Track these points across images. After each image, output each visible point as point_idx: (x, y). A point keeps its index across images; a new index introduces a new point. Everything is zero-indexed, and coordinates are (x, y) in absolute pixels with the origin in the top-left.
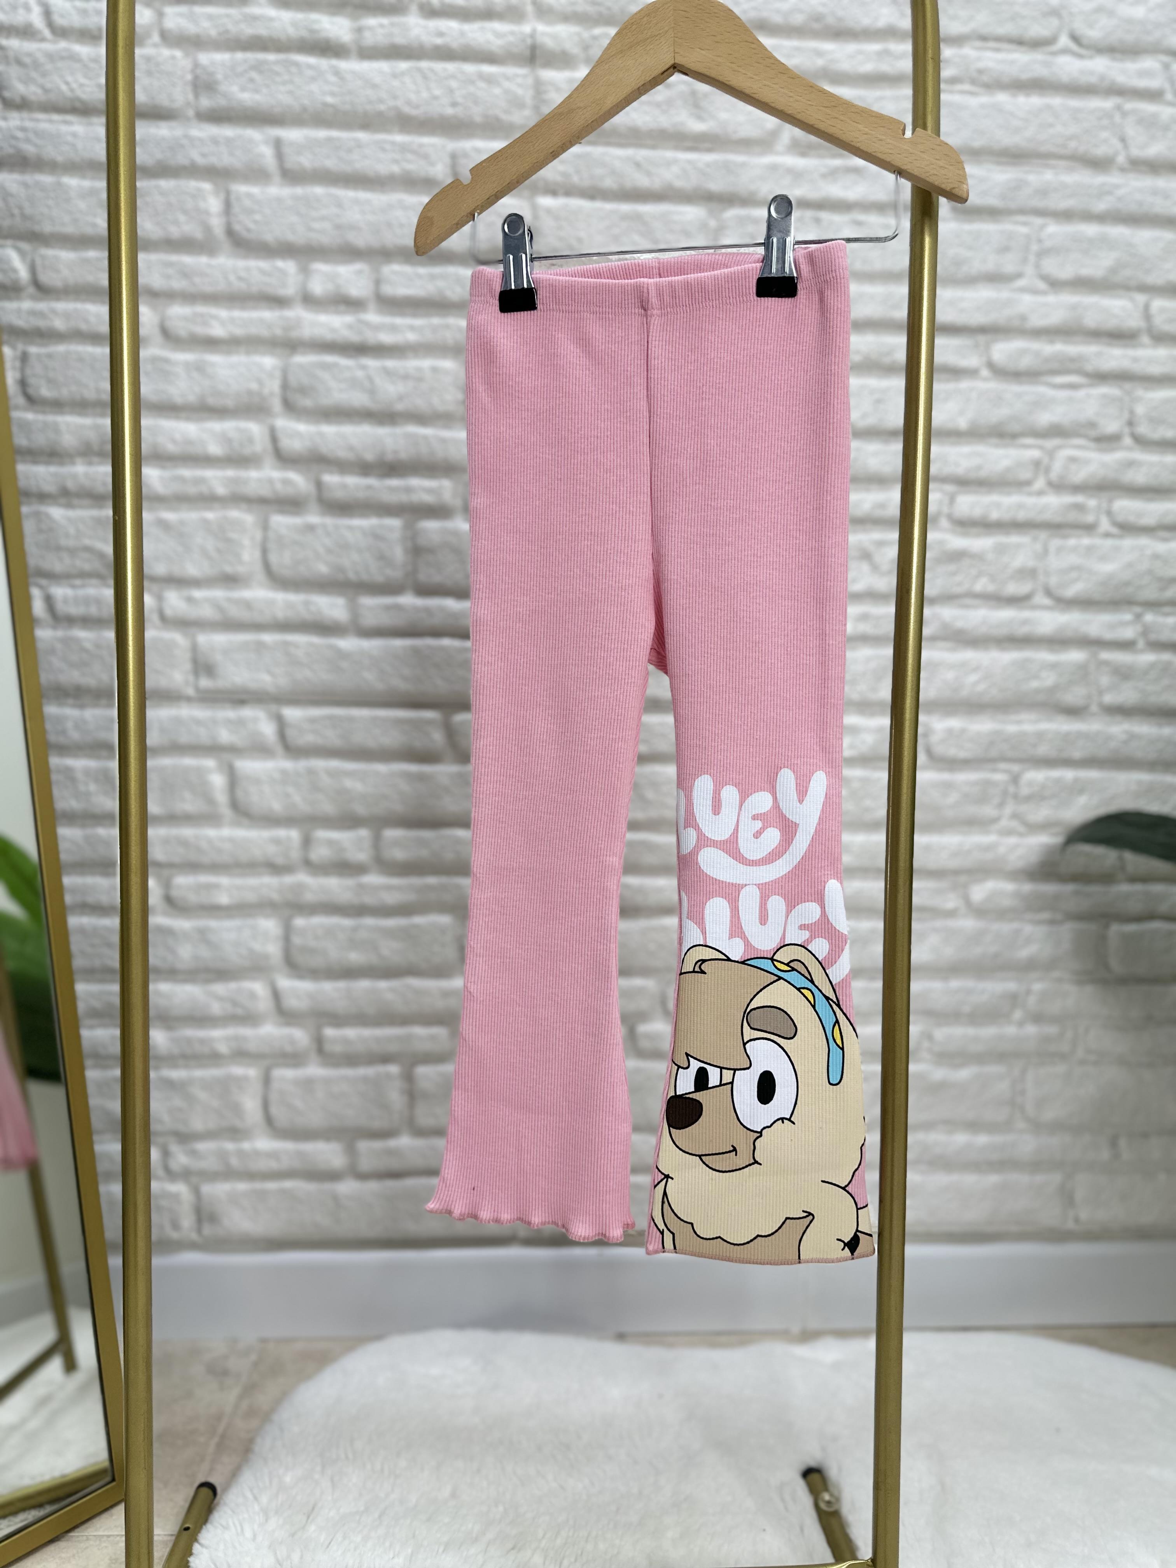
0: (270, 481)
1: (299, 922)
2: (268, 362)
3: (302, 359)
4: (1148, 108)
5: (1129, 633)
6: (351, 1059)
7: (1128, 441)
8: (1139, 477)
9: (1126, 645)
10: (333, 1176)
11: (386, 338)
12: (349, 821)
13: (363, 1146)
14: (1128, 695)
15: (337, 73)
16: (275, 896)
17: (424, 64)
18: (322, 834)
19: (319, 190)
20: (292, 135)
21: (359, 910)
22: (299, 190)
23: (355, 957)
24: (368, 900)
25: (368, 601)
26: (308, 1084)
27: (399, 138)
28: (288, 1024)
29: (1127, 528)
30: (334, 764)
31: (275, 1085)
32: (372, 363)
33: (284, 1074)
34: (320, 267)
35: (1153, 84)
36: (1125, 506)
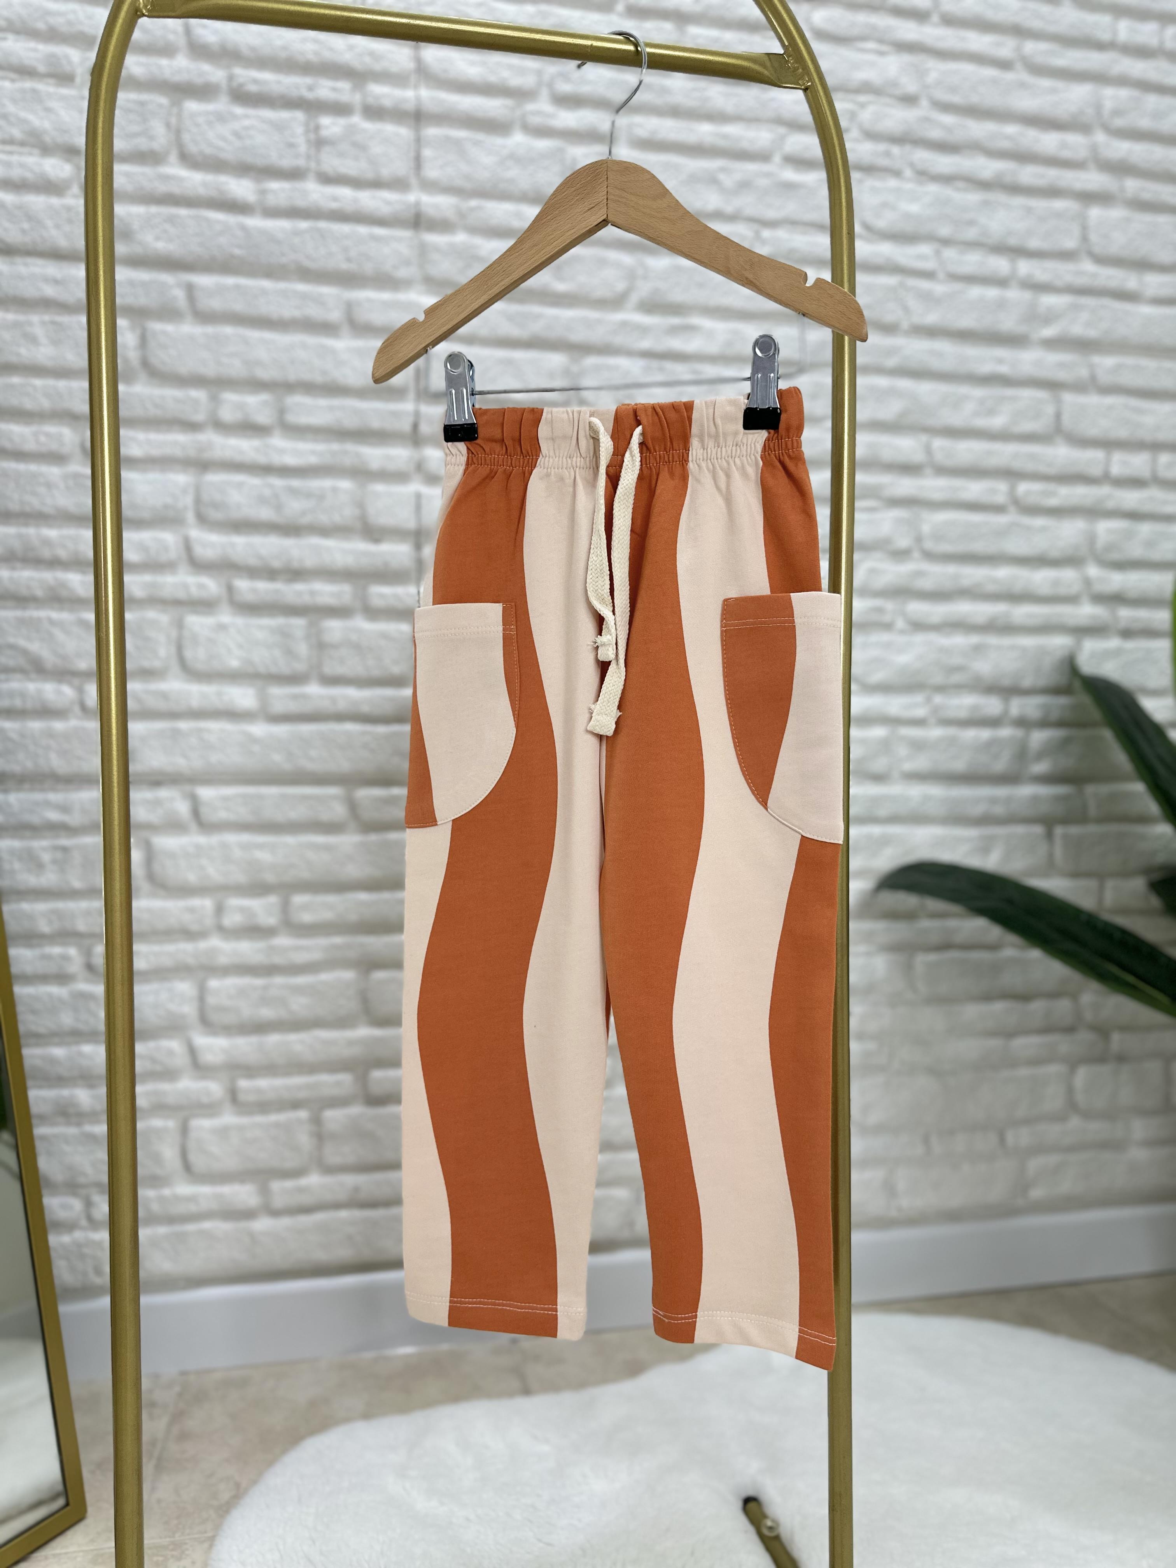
0: (186, 586)
1: (214, 983)
2: (181, 479)
3: (213, 478)
4: (924, 285)
5: (920, 712)
6: (263, 1106)
7: (916, 554)
8: (926, 584)
9: (919, 722)
10: (248, 1214)
11: (290, 460)
12: (258, 888)
13: (277, 1186)
14: (921, 763)
15: (243, 228)
16: (190, 961)
17: (323, 224)
18: (234, 902)
19: (228, 330)
20: (204, 281)
21: (270, 970)
22: (210, 329)
23: (267, 1013)
24: (278, 960)
25: (276, 691)
26: (223, 1132)
27: (301, 287)
28: (203, 1078)
29: (918, 626)
30: (246, 837)
31: (193, 1135)
32: (278, 482)
33: (202, 1125)
34: (230, 397)
35: (929, 265)
36: (917, 608)
